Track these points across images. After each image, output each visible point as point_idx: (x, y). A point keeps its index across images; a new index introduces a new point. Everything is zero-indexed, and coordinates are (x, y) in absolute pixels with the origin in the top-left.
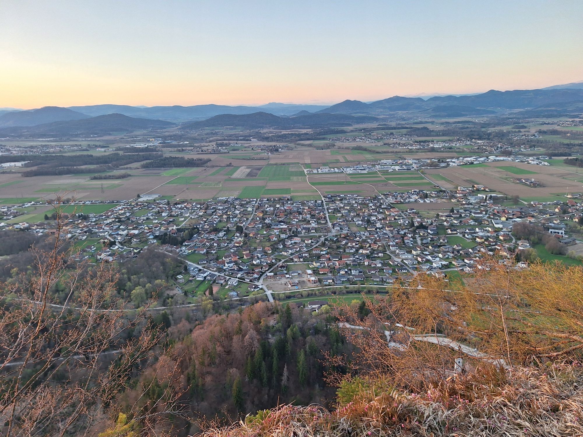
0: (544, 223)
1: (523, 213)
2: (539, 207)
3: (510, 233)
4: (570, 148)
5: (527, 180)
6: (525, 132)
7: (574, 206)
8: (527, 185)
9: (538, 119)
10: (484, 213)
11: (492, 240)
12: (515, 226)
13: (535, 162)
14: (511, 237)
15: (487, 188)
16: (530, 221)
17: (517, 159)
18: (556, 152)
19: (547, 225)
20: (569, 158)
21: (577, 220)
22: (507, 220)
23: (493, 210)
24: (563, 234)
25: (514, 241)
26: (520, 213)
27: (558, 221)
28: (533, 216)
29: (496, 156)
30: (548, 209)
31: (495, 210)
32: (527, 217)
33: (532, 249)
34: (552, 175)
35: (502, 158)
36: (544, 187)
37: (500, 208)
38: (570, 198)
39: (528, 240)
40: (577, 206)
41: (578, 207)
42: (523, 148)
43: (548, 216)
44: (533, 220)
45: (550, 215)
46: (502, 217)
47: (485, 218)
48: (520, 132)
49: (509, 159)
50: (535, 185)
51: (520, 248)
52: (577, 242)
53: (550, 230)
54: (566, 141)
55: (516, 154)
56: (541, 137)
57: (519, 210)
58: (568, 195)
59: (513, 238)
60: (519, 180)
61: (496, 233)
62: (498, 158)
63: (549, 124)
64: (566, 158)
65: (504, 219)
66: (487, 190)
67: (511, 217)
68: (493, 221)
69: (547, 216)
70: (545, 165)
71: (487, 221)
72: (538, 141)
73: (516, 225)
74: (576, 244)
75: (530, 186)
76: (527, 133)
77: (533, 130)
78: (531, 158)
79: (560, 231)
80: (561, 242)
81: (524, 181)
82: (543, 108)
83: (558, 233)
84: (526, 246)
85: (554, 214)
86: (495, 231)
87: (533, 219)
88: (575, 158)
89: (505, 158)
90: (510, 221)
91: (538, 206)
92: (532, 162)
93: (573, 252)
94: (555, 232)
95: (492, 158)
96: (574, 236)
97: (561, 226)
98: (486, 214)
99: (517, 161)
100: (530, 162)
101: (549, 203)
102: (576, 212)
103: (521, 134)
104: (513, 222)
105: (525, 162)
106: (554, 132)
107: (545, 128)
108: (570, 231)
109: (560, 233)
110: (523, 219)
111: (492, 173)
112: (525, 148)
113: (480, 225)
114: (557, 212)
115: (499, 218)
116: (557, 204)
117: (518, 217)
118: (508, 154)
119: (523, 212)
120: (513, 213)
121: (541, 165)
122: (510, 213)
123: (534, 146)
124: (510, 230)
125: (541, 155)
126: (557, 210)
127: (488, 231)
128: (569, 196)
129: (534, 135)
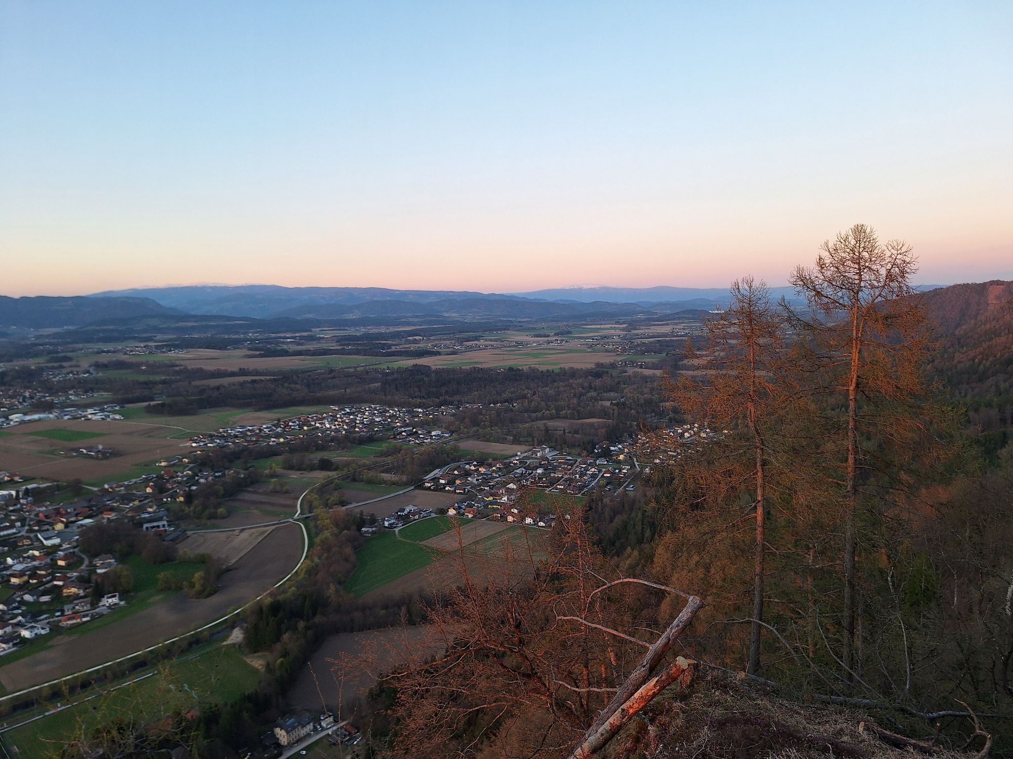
0: (132, 516)
1: (94, 508)
2: (120, 491)
3: (76, 550)
4: (150, 389)
5: (89, 449)
6: (71, 366)
7: (174, 478)
8: (91, 457)
9: (88, 345)
10: (18, 524)
11: (43, 572)
12: (82, 534)
13: (98, 417)
14: (80, 557)
15: (17, 475)
16: (108, 518)
17: (66, 415)
18: (130, 396)
19: (137, 518)
20: (152, 403)
21: (182, 499)
22: (66, 526)
23: (37, 515)
24: (166, 526)
25: (86, 562)
26: (88, 509)
27: (155, 507)
28: (112, 509)
29: (25, 414)
30: (134, 492)
31: (41, 515)
32: (102, 513)
33: (120, 566)
34: (130, 434)
35: (36, 417)
36: (121, 455)
37: (50, 508)
38: (165, 466)
39: (112, 554)
40: (178, 476)
41: (179, 479)
42: (72, 395)
43: (137, 503)
44: (112, 516)
45: (140, 501)
46: (56, 524)
47: (23, 533)
48: (62, 367)
49: (51, 416)
50: (105, 455)
51: (99, 571)
52: (189, 533)
53: (145, 526)
54: (142, 378)
55: (63, 406)
56: (100, 374)
57: (86, 505)
58: (161, 462)
59: (83, 556)
60: (77, 450)
61: (51, 557)
62: (28, 418)
63: (108, 352)
64: (146, 404)
65: (60, 527)
66: (17, 479)
67: (73, 519)
68: (39, 536)
69: (135, 503)
70: (116, 419)
71: (28, 538)
72: (97, 381)
73: (85, 531)
74: (188, 537)
75: (97, 458)
76: (75, 369)
77: (85, 364)
78: (90, 411)
79: (161, 523)
80: (164, 540)
81: (84, 451)
82: (94, 327)
83: (158, 527)
84: (110, 564)
85: (146, 498)
86: (47, 554)
87: (114, 514)
88: (160, 402)
89: (42, 416)
90: (74, 528)
91: (117, 489)
92: (94, 418)
93: (185, 552)
94: (153, 527)
95: (15, 417)
96: (183, 526)
97: (161, 514)
98: (23, 525)
99: (66, 418)
100: (90, 416)
101: (134, 480)
102: (177, 486)
103: (64, 371)
104: (78, 527)
105: (80, 418)
106: (121, 365)
107: (104, 359)
108: (176, 518)
109: (161, 527)
110: (97, 518)
111: (23, 446)
112: (77, 395)
113: (14, 549)
114: (149, 493)
115: (50, 528)
116: (147, 480)
117: (86, 518)
118: (48, 407)
119: (94, 506)
120: (76, 512)
121: (108, 420)
122: (70, 513)
123: (92, 390)
124: (75, 544)
125: (106, 403)
126: (149, 490)
127: (34, 558)
128: (163, 464)
129: (88, 372)
